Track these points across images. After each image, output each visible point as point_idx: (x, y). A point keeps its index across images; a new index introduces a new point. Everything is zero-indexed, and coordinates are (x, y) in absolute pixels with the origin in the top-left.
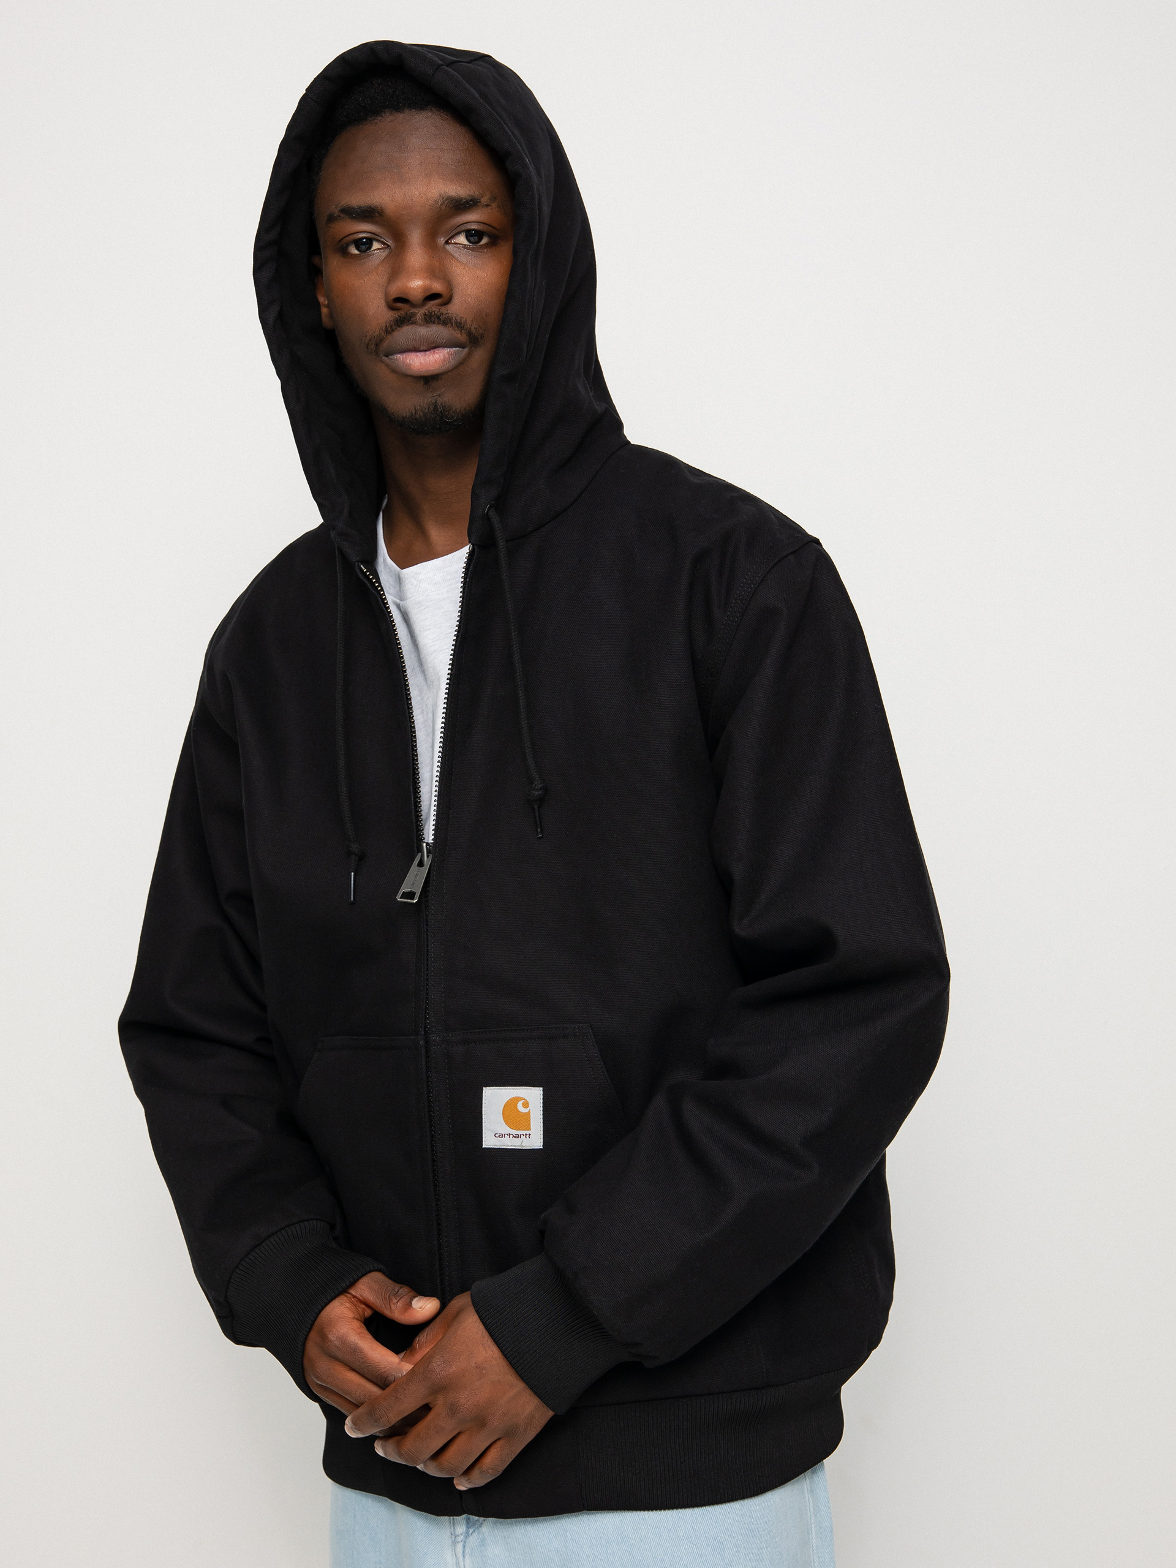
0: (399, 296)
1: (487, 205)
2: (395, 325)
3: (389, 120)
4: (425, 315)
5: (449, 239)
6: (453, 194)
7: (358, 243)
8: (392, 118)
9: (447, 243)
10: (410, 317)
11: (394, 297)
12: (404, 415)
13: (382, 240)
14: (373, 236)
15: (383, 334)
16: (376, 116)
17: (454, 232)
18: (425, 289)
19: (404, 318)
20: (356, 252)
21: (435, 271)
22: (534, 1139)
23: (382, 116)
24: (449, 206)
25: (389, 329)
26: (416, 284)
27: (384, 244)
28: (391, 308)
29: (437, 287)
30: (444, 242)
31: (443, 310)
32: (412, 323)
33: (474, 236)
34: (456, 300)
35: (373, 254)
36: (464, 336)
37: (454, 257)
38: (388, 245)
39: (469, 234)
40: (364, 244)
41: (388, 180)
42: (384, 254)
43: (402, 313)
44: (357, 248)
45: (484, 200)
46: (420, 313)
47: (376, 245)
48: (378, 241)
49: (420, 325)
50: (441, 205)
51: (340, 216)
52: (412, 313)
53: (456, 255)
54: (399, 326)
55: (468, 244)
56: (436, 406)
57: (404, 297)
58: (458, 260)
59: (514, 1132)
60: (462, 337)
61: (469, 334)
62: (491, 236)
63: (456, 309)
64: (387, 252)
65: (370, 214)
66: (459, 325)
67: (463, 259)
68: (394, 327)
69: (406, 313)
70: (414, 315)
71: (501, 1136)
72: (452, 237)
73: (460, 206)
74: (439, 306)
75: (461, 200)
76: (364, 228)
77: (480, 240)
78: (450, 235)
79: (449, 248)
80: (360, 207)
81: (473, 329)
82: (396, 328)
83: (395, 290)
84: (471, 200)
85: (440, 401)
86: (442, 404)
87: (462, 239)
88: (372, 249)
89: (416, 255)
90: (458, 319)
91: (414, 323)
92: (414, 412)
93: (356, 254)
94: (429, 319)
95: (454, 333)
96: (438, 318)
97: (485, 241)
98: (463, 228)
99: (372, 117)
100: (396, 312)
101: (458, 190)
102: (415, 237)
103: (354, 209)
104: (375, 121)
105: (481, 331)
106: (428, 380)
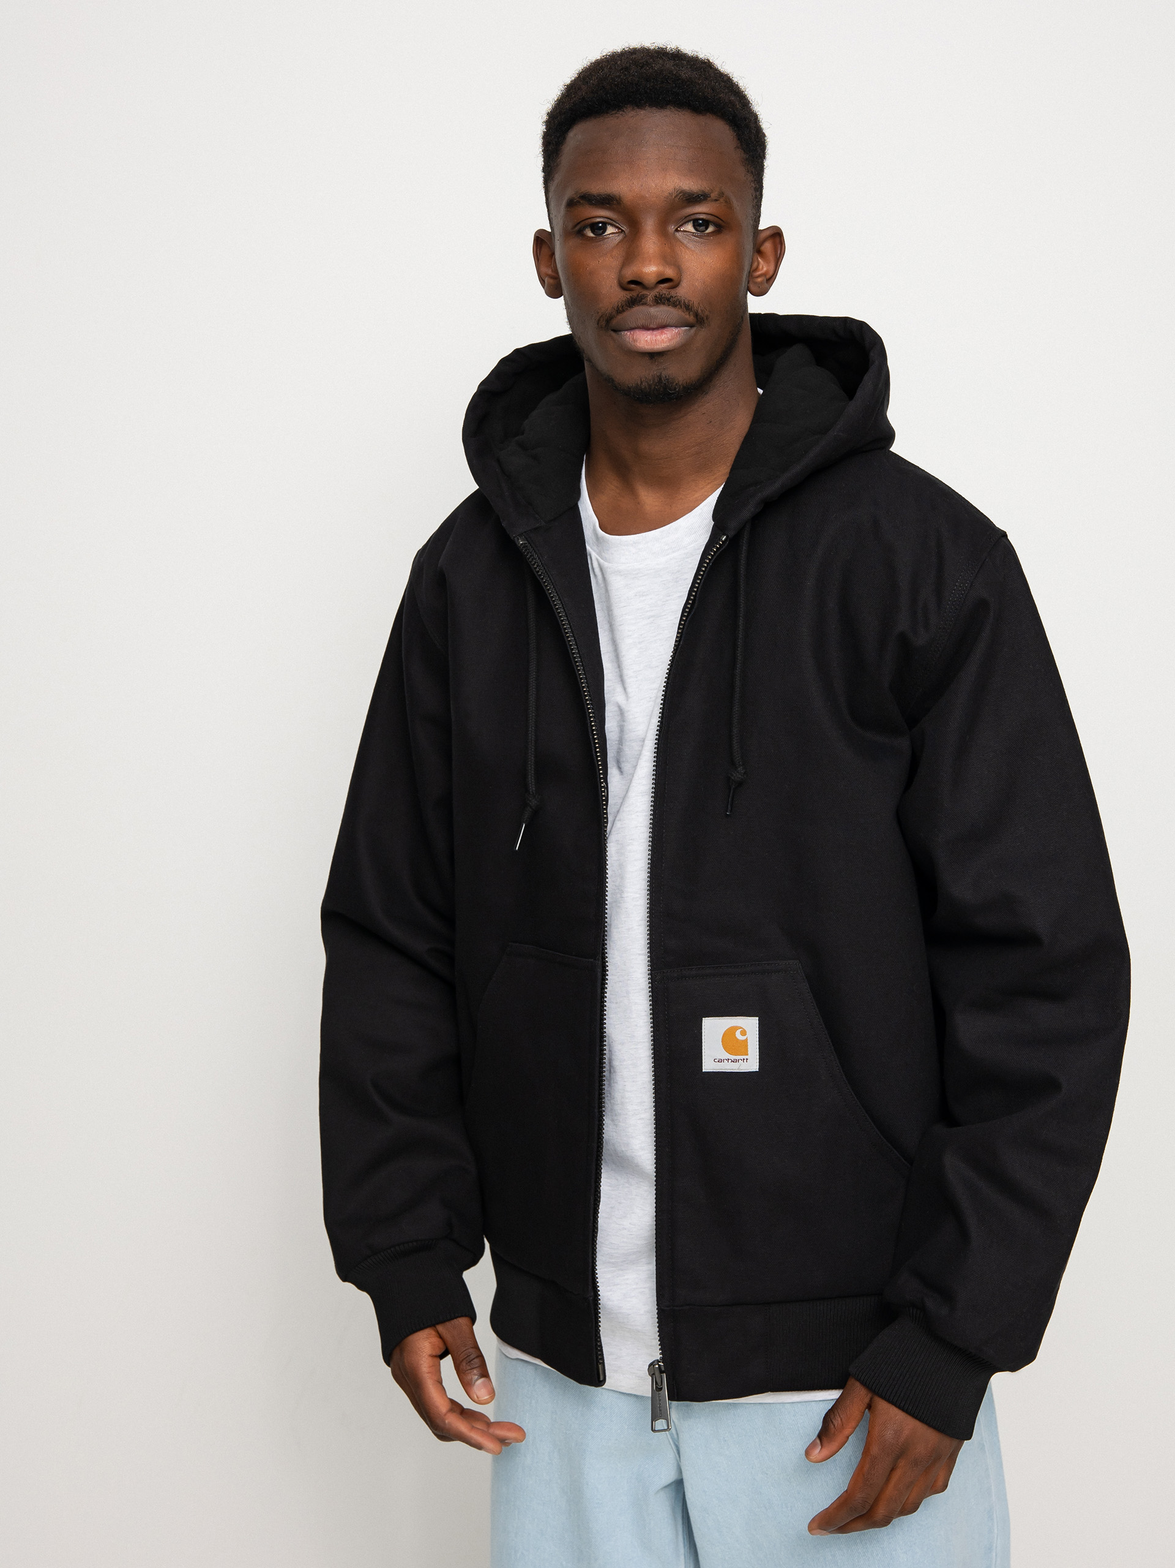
0: (634, 279)
1: (716, 200)
2: (626, 305)
3: (630, 115)
4: (656, 297)
5: (679, 227)
6: (686, 188)
7: (594, 227)
8: (633, 113)
9: (677, 230)
10: (642, 299)
11: (629, 280)
12: (630, 385)
13: (617, 225)
14: (609, 221)
15: (614, 313)
16: (618, 111)
17: (684, 221)
18: (659, 274)
19: (636, 299)
20: (592, 235)
21: (669, 258)
22: (751, 1063)
23: (623, 111)
24: (682, 199)
25: (621, 309)
26: (651, 270)
27: (619, 228)
28: (623, 287)
29: (670, 272)
30: (674, 230)
31: (673, 292)
32: (643, 304)
33: (700, 224)
34: (685, 284)
35: (608, 238)
36: (692, 317)
37: (683, 244)
38: (622, 231)
39: (696, 225)
40: (600, 228)
41: (627, 171)
42: (619, 238)
43: (634, 294)
44: (593, 232)
45: (713, 195)
46: (650, 295)
47: (610, 230)
48: (612, 225)
49: (651, 306)
50: (675, 197)
51: (580, 202)
52: (643, 295)
53: (685, 242)
54: (630, 307)
55: (695, 232)
56: (660, 379)
57: (639, 280)
58: (687, 247)
59: (733, 1057)
60: (691, 318)
61: (696, 315)
62: (716, 225)
63: (683, 291)
64: (621, 236)
65: (608, 201)
66: (688, 308)
67: (690, 245)
68: (625, 307)
69: (638, 295)
70: (644, 297)
71: (720, 1061)
72: (682, 225)
73: (692, 199)
74: (669, 289)
75: (693, 195)
76: (601, 214)
77: (707, 229)
78: (681, 224)
79: (678, 235)
80: (599, 195)
81: (700, 311)
82: (627, 309)
83: (629, 273)
84: (702, 195)
85: (664, 374)
86: (666, 377)
87: (689, 227)
88: (606, 234)
89: (650, 243)
90: (686, 301)
91: (645, 304)
92: (639, 383)
93: (592, 237)
94: (659, 300)
95: (683, 314)
96: (668, 300)
97: (711, 229)
98: (693, 217)
99: (613, 110)
100: (627, 292)
101: (690, 184)
102: (649, 225)
103: (594, 196)
104: (617, 115)
105: (707, 313)
106: (654, 356)
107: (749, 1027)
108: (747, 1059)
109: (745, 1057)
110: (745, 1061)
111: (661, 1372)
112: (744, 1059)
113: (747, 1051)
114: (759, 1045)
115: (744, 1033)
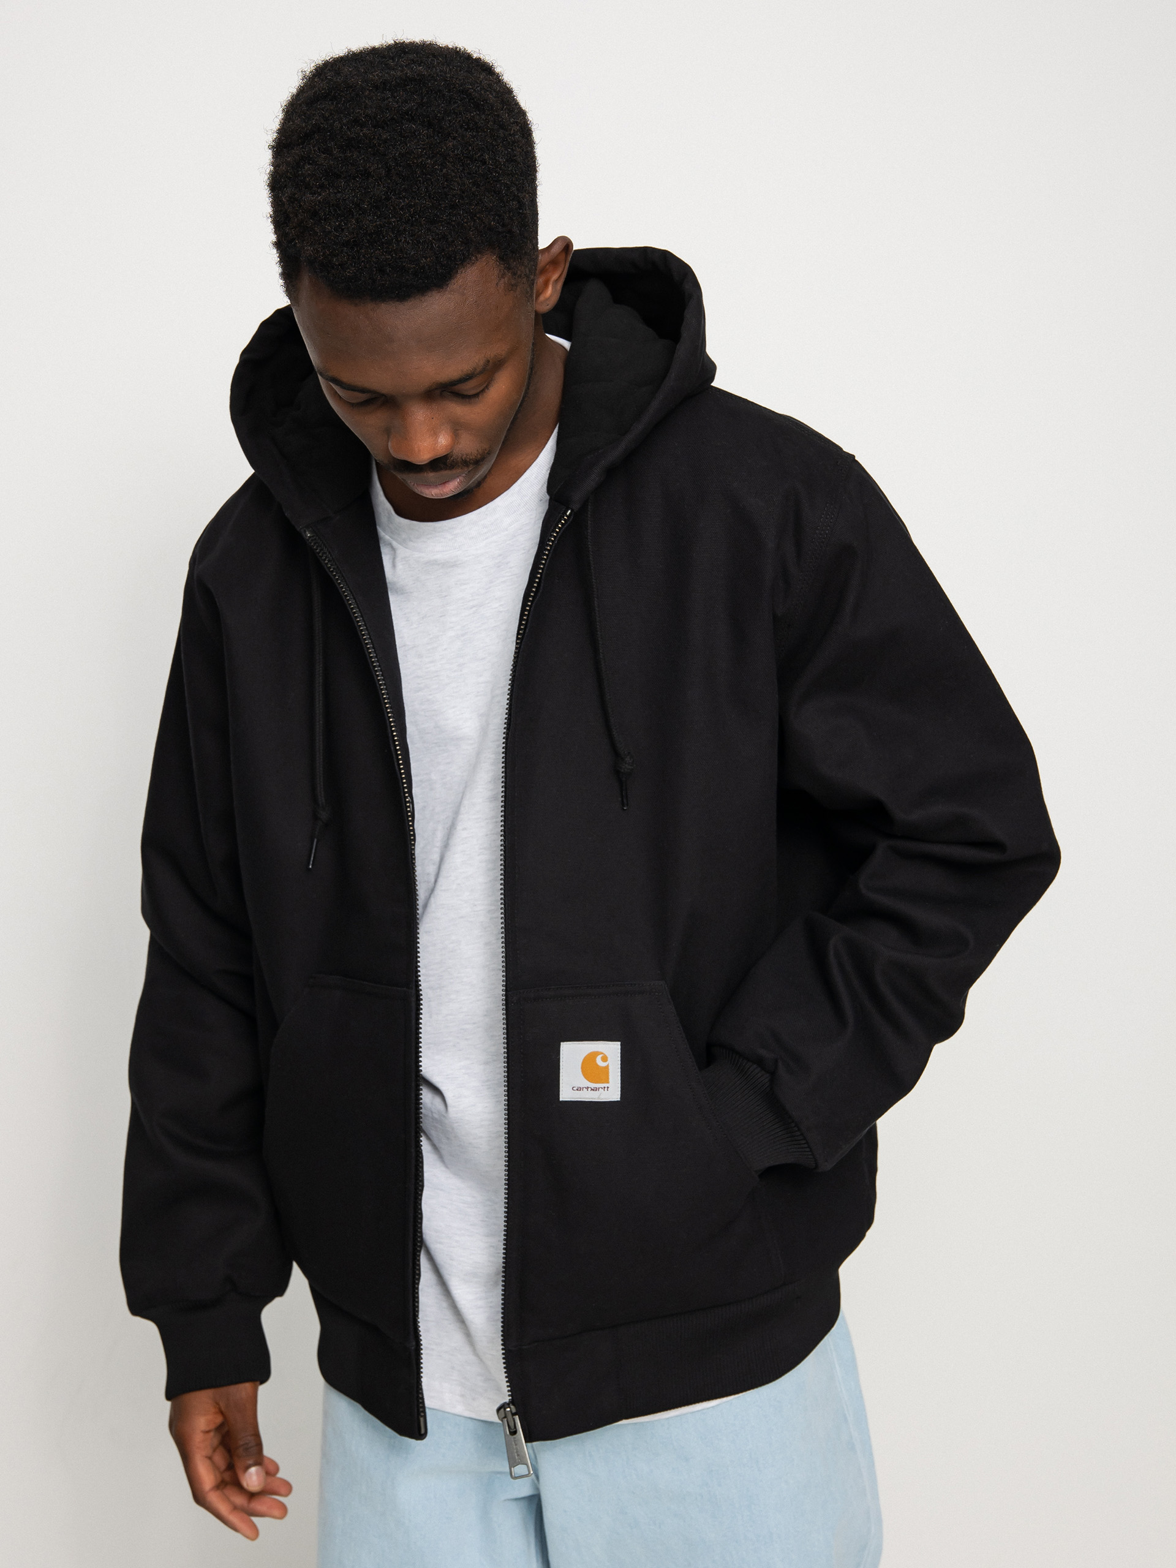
71: (580, 1089)
107: (610, 1052)
108: (608, 1087)
109: (606, 1085)
110: (606, 1089)
111: (513, 1414)
112: (604, 1088)
113: (608, 1078)
114: (621, 1072)
115: (605, 1059)
